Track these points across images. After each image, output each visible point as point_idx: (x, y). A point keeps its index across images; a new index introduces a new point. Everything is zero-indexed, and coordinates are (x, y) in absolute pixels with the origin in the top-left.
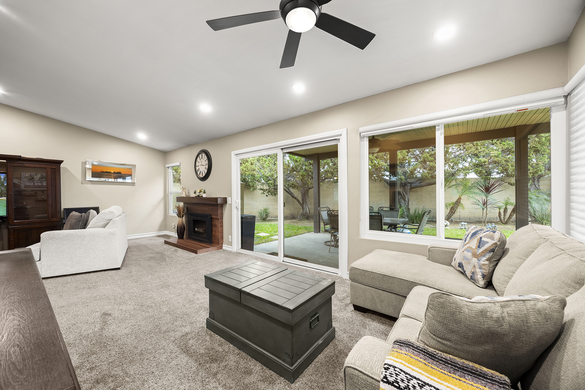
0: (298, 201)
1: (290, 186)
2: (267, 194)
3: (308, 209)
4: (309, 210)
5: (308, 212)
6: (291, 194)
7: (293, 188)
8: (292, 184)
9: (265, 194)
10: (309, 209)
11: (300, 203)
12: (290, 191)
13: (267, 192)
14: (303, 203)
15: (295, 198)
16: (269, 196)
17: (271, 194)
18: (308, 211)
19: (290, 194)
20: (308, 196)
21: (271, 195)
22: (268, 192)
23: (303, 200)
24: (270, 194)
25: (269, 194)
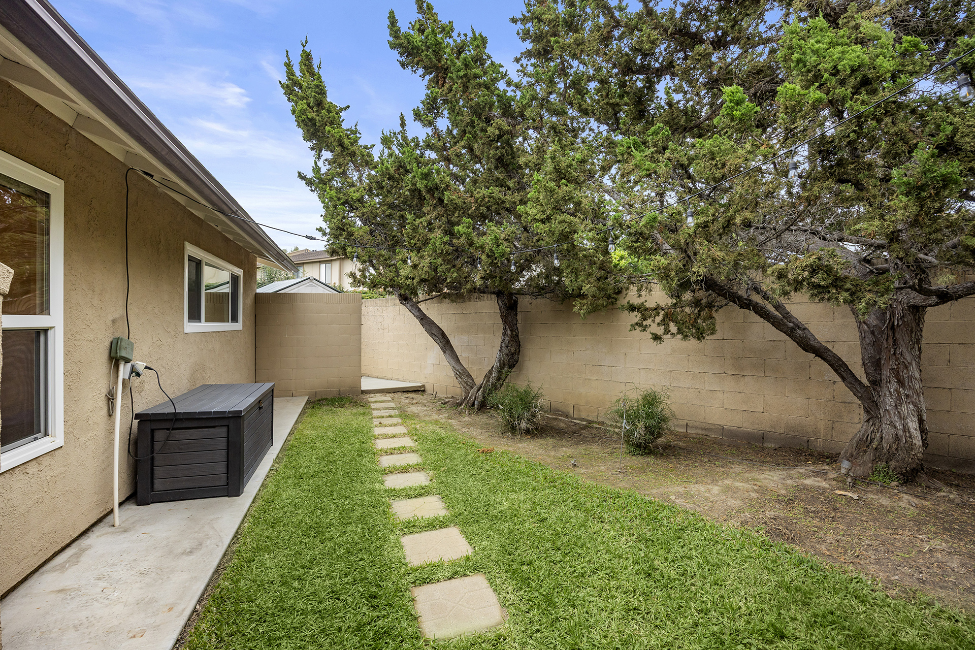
0: (839, 367)
1: (798, 285)
2: (660, 331)
3: (913, 425)
4: (923, 431)
5: (918, 442)
6: (792, 329)
7: (819, 292)
8: (814, 271)
9: (649, 330)
10: (921, 422)
11: (850, 379)
12: (787, 315)
13: (658, 319)
14: (876, 383)
15: (820, 352)
16: (667, 337)
17: (680, 331)
18: (916, 434)
19: (790, 333)
20: (918, 341)
21: (680, 336)
22: (664, 323)
23: (874, 364)
24: (673, 328)
25: (667, 331)
